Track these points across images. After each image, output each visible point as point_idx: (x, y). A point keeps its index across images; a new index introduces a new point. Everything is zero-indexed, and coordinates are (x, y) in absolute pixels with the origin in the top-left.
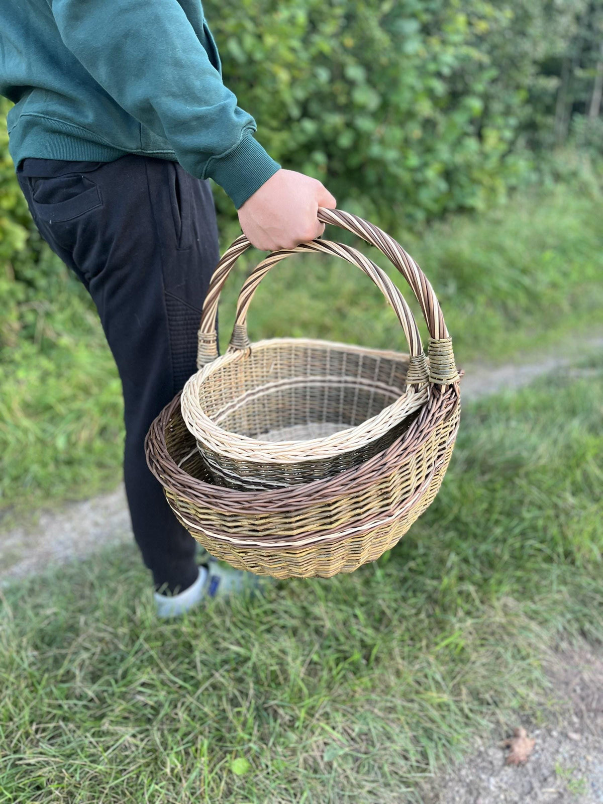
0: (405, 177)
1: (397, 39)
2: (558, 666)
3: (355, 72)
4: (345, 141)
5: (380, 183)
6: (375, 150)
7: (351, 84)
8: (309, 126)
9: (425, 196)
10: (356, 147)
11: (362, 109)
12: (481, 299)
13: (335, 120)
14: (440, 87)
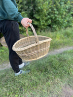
0: (62, 22)
1: (61, 5)
2: (64, 89)
3: (55, 9)
4: (54, 18)
5: (58, 23)
6: (58, 19)
7: (55, 11)
8: (49, 16)
9: (64, 24)
10: (55, 18)
11: (56, 14)
12: (70, 38)
13: (52, 15)
14: (67, 10)
